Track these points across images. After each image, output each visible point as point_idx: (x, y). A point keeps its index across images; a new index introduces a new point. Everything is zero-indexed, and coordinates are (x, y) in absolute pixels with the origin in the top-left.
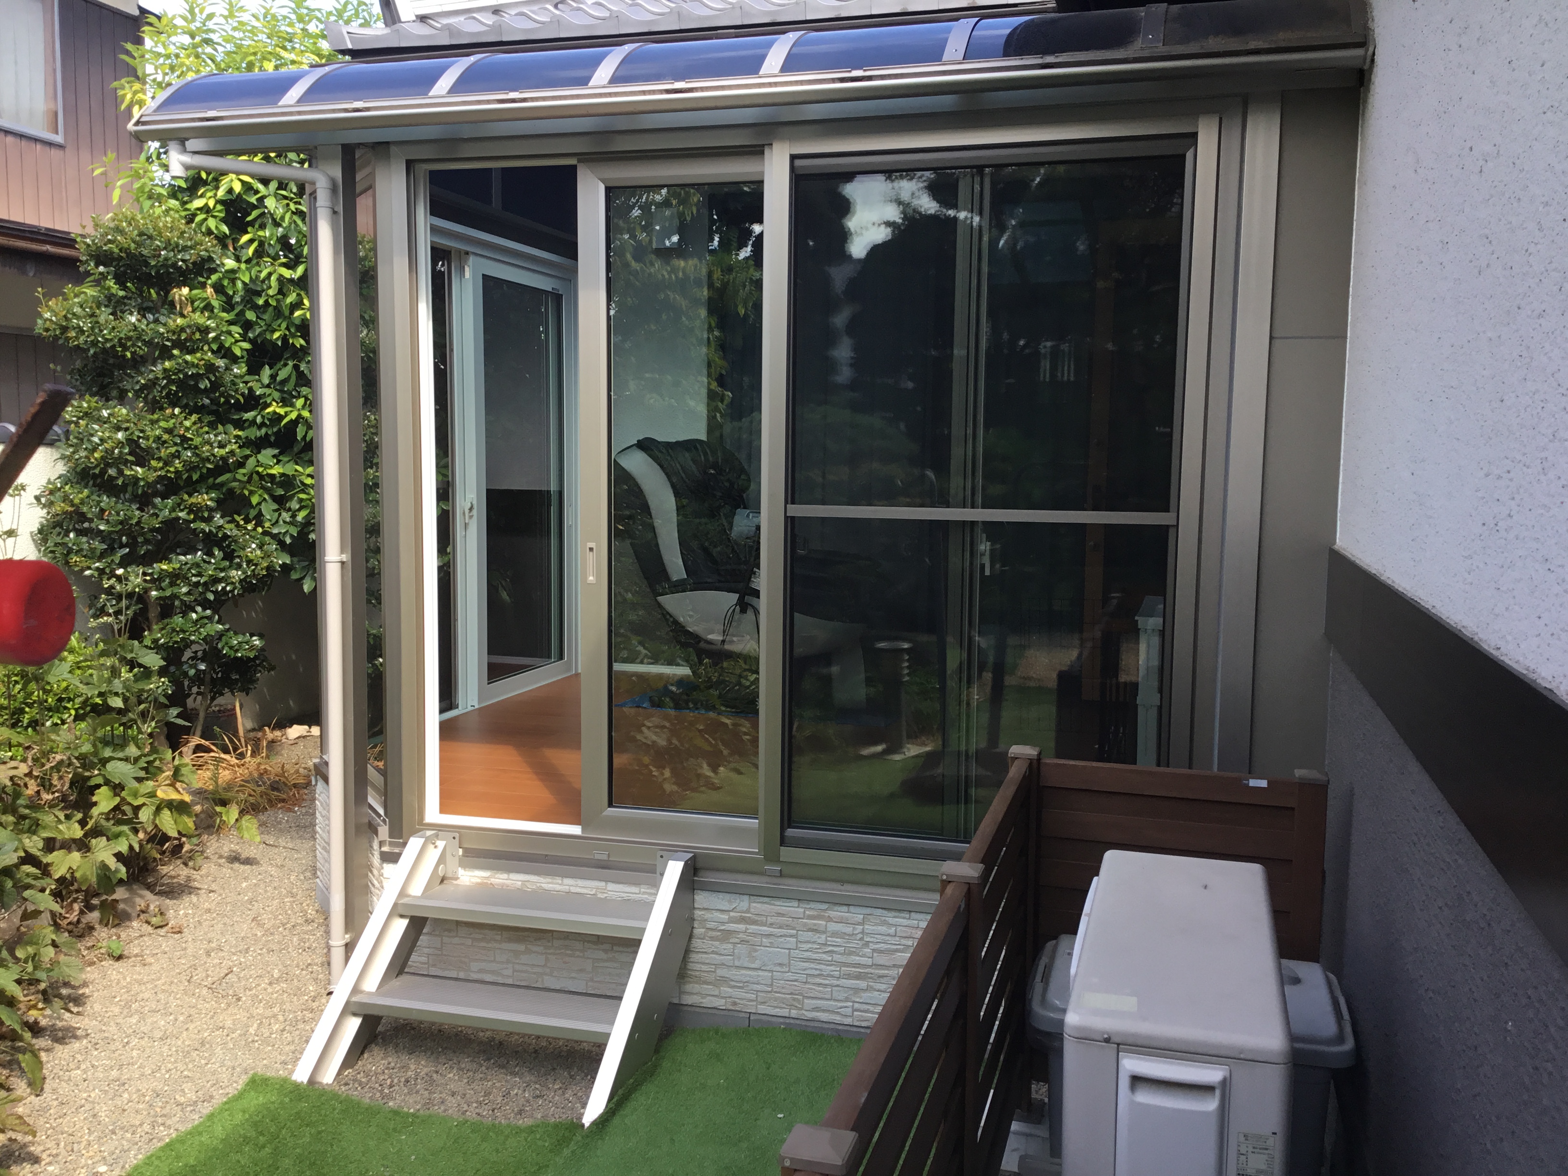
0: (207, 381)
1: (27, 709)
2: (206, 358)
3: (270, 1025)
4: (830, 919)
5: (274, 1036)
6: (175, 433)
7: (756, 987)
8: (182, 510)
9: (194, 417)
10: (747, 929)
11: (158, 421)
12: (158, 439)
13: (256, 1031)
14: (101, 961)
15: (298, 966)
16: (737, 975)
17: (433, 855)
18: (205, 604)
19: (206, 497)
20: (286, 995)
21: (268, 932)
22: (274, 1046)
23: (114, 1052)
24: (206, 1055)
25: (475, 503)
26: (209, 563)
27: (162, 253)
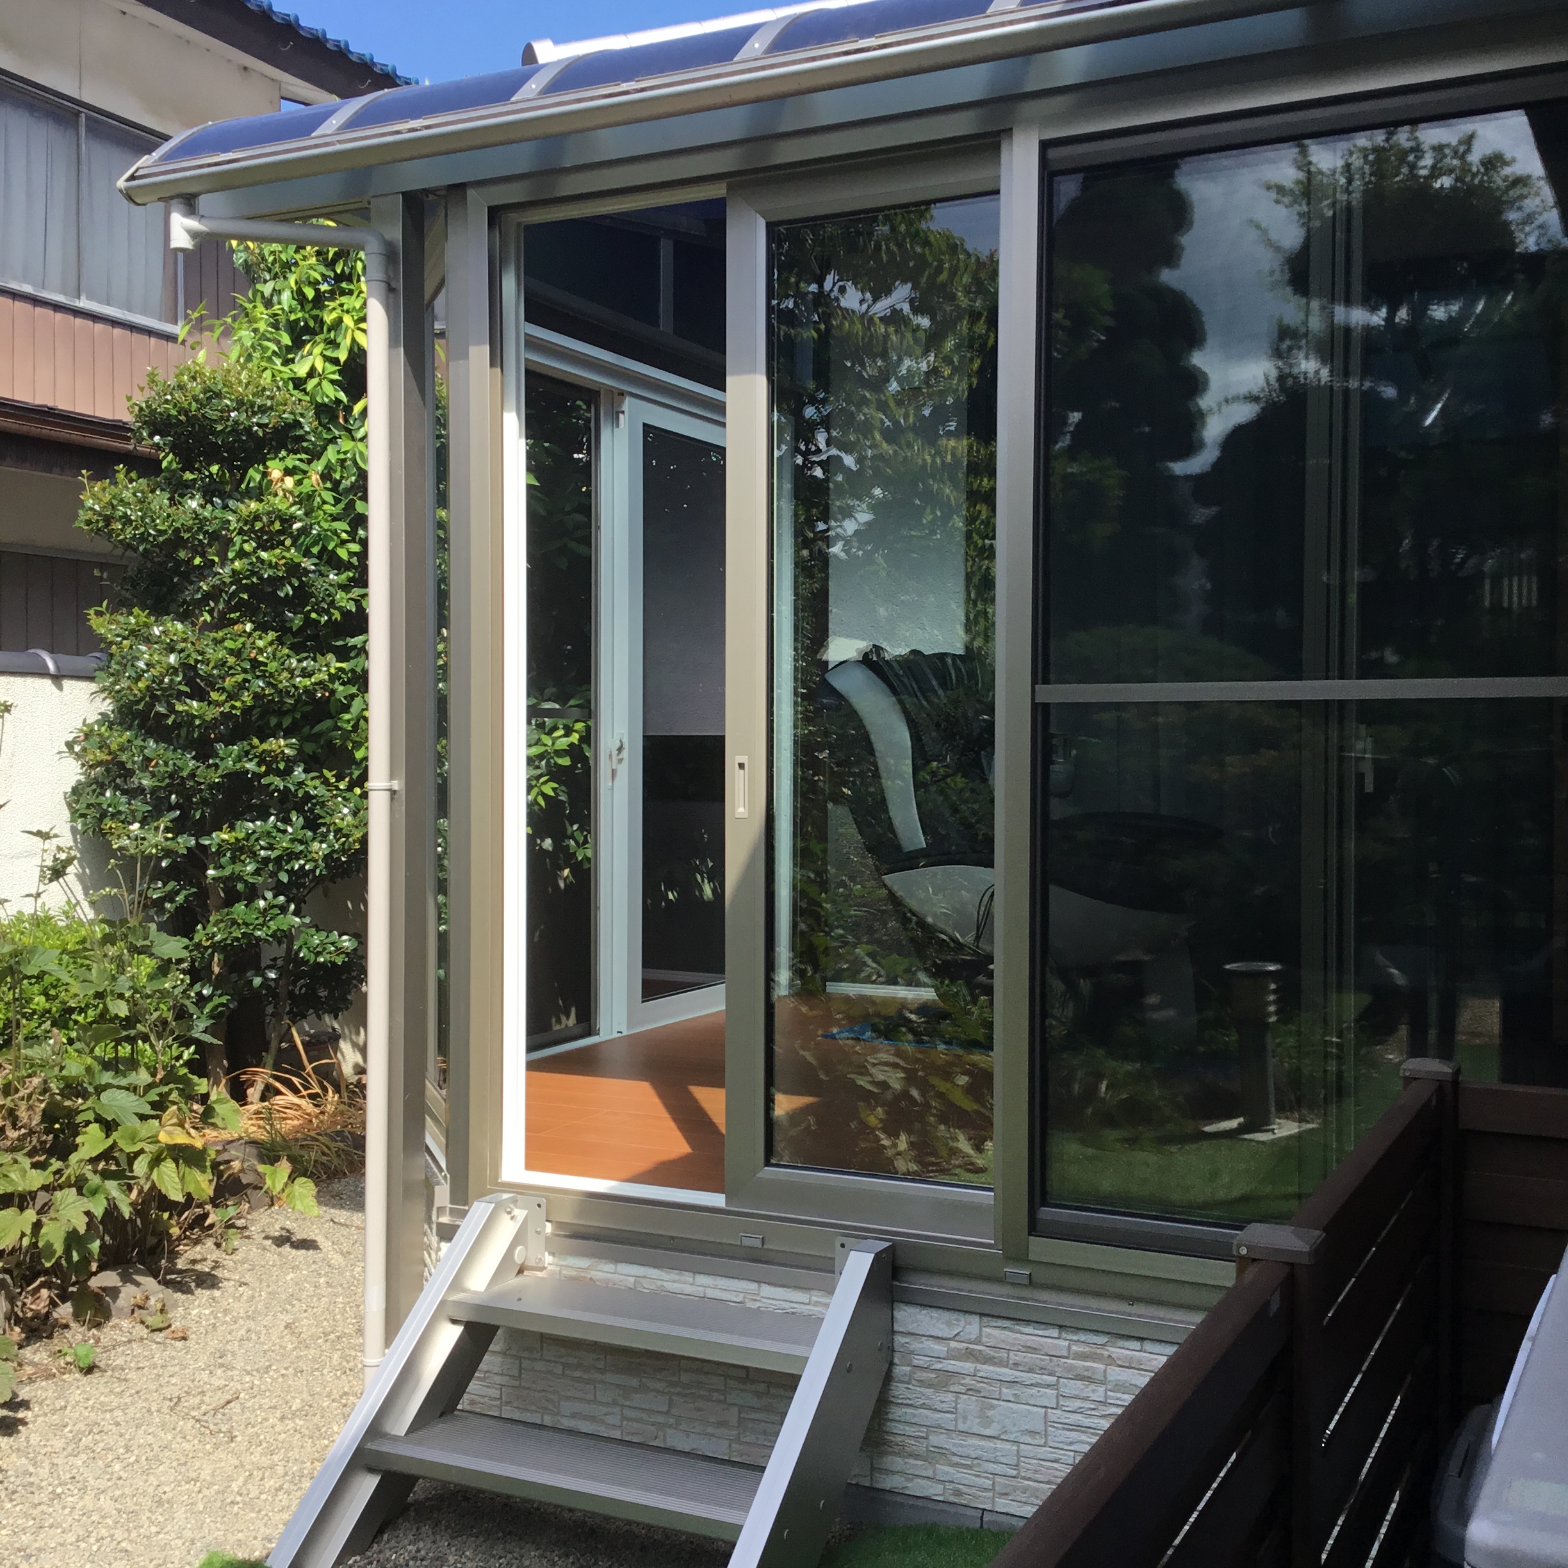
0: (289, 588)
1: (24, 1021)
2: (287, 555)
3: (262, 1479)
4: (1110, 1361)
5: (264, 1497)
6: (244, 656)
7: (992, 1467)
8: (251, 760)
9: (271, 635)
10: (976, 1370)
11: (223, 640)
12: (222, 664)
13: (240, 1488)
14: (64, 1374)
15: (328, 1396)
16: (961, 1446)
17: (506, 1230)
18: (279, 889)
19: (282, 742)
20: (298, 1436)
21: (303, 1344)
22: (260, 1511)
23: (36, 1506)
24: (161, 1519)
25: (626, 741)
26: (285, 832)
27: (232, 414)
